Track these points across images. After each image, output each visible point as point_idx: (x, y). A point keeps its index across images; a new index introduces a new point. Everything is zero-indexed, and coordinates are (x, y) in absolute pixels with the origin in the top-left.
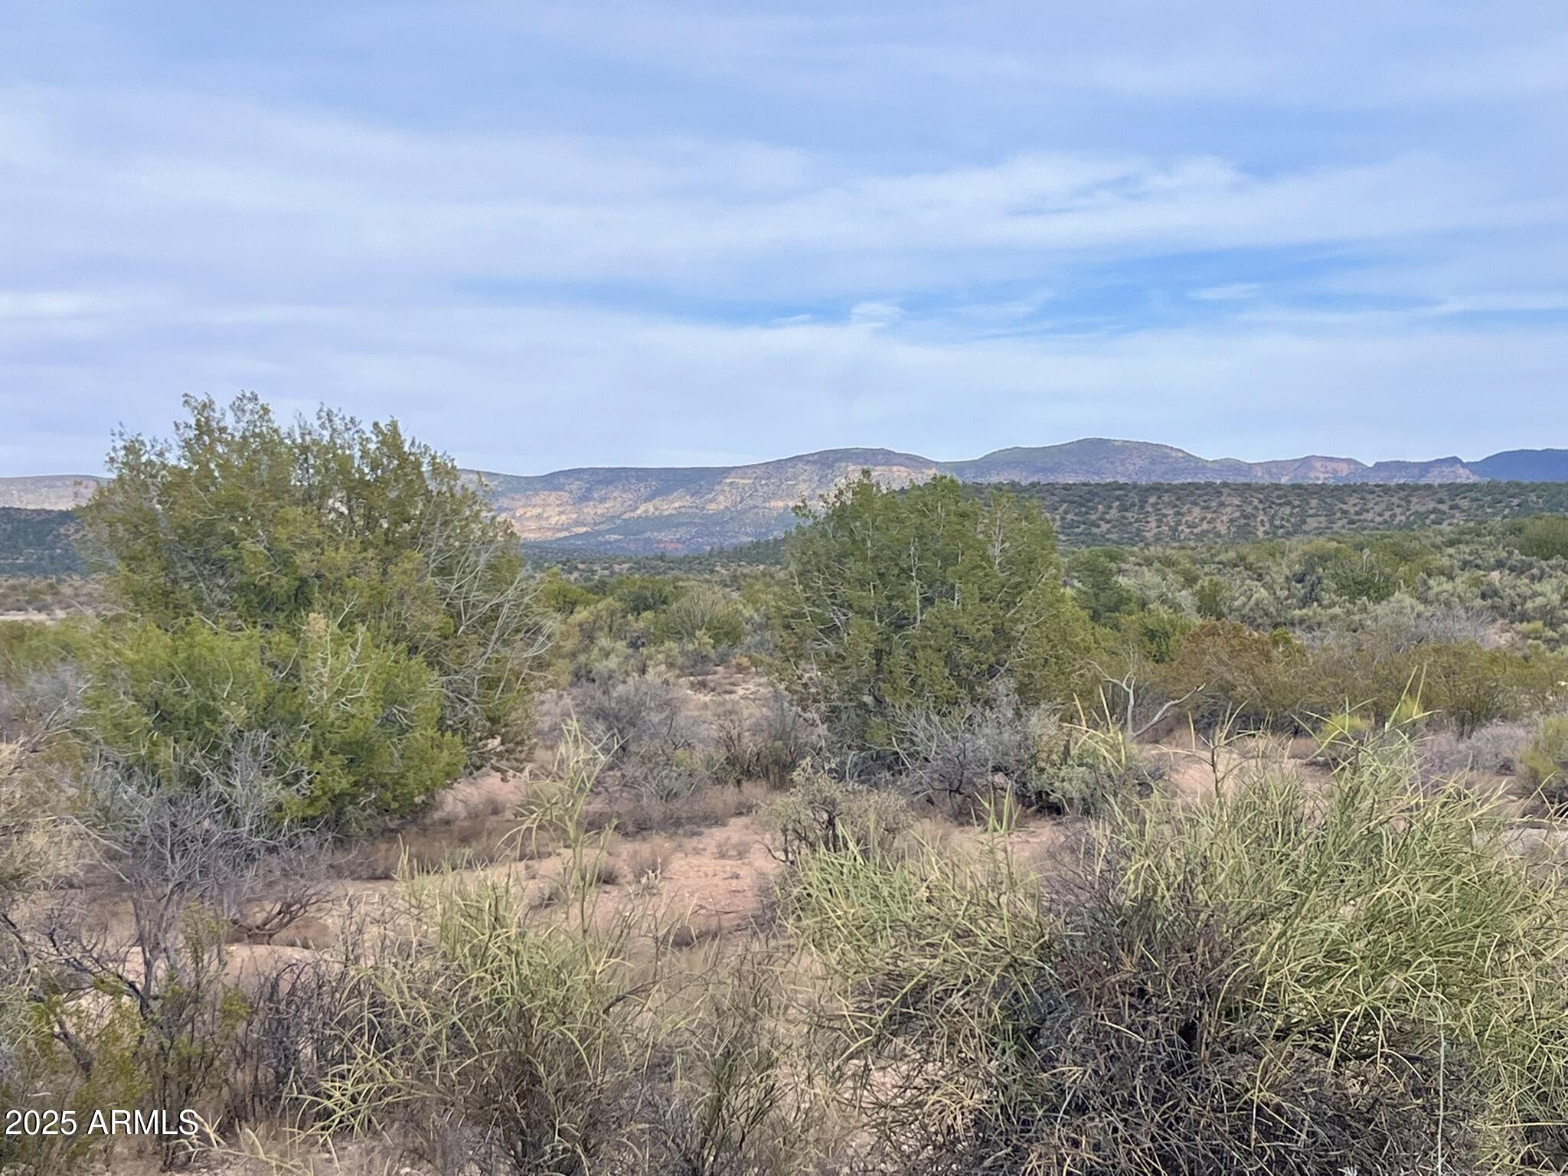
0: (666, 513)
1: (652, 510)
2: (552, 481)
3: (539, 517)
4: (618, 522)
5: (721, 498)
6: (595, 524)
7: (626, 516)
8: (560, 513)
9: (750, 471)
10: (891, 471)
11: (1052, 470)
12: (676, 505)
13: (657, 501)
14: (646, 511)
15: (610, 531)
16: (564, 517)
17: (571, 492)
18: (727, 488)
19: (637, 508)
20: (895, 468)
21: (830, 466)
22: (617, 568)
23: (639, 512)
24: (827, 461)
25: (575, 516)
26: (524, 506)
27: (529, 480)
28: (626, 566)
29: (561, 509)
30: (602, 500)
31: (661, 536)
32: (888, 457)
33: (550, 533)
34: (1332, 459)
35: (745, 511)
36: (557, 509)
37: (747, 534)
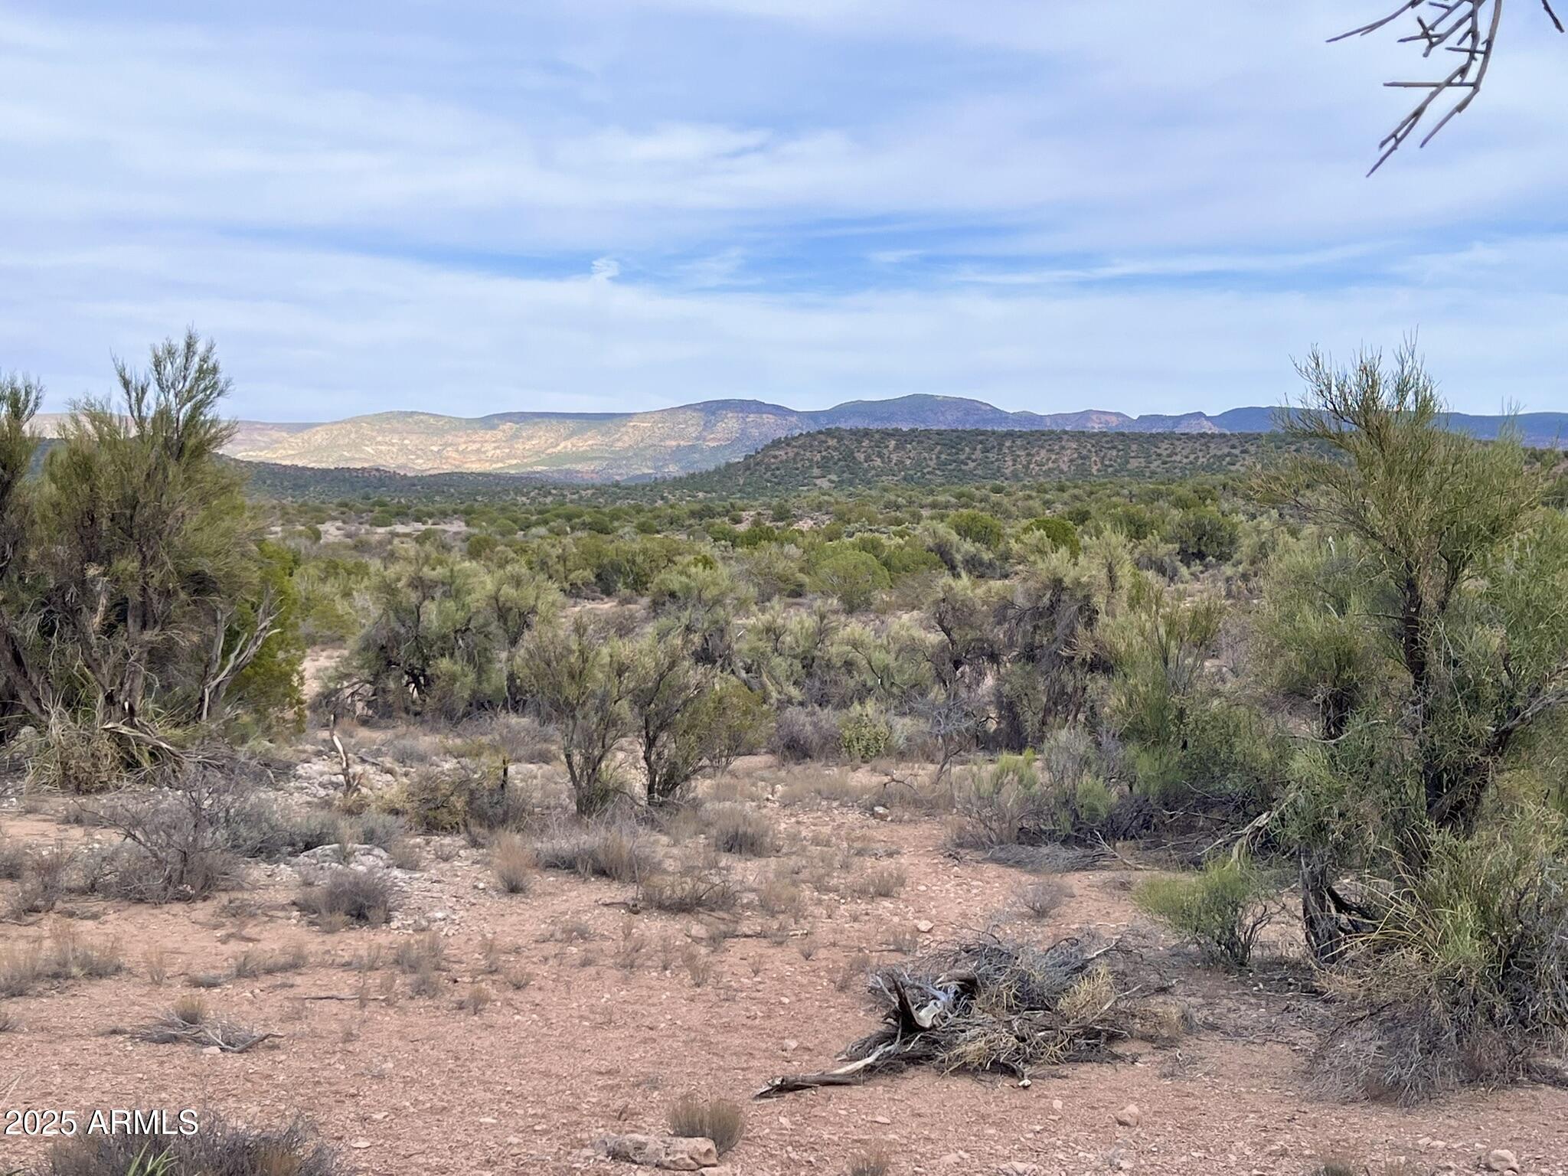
0: (581, 449)
1: (570, 446)
2: (489, 422)
3: (478, 451)
4: (543, 456)
5: (626, 438)
6: (524, 457)
7: (549, 451)
8: (495, 448)
9: (648, 416)
10: (761, 418)
11: (888, 419)
12: (590, 442)
13: (574, 440)
14: (565, 447)
15: (536, 463)
16: (498, 451)
17: (504, 431)
18: (630, 430)
19: (558, 445)
20: (764, 416)
21: (714, 414)
22: (583, 493)
23: (559, 448)
24: (713, 409)
25: (507, 450)
26: (465, 443)
27: (469, 421)
28: (590, 492)
29: (496, 445)
30: (530, 438)
31: (579, 467)
32: (758, 407)
33: (488, 464)
34: (1105, 413)
35: (646, 448)
36: (493, 445)
37: (648, 467)
